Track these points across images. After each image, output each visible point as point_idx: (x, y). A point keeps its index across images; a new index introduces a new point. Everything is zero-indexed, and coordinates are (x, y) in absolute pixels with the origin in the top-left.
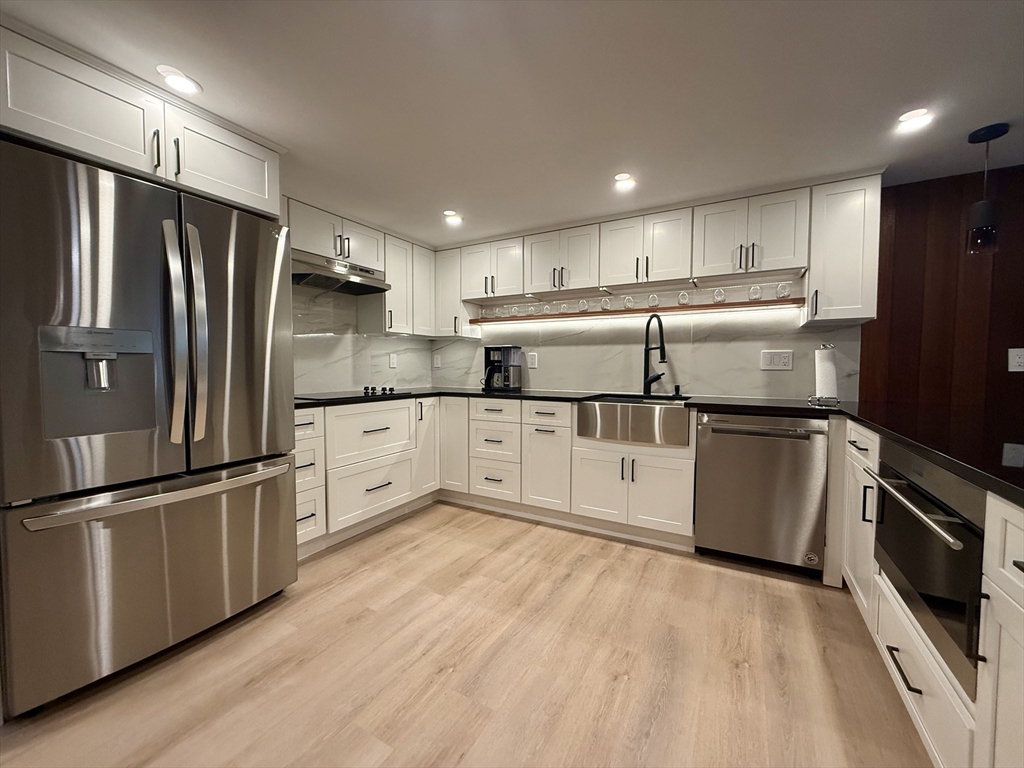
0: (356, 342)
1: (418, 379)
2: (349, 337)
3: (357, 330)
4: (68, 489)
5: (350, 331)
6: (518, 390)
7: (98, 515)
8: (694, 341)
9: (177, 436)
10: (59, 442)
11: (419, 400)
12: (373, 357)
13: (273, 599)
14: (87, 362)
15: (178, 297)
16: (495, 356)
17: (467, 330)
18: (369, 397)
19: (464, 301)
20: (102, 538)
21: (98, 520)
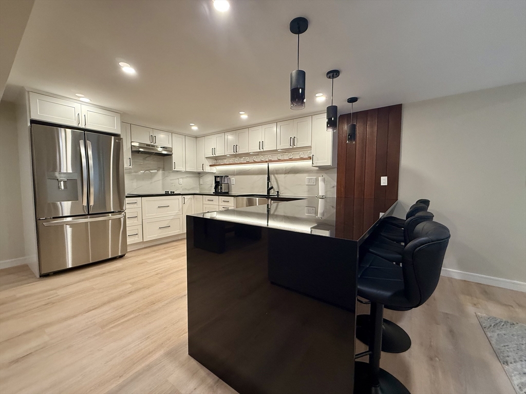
0: (163, 174)
1: (193, 189)
2: (161, 172)
3: (164, 169)
4: (61, 216)
5: (161, 170)
6: (228, 193)
7: (67, 223)
8: (285, 174)
9: (85, 204)
10: (59, 203)
11: (183, 196)
12: (171, 180)
13: (121, 257)
14: (59, 181)
15: (84, 160)
16: (218, 179)
17: (208, 169)
18: (167, 194)
19: (206, 158)
20: (69, 230)
21: (68, 225)
